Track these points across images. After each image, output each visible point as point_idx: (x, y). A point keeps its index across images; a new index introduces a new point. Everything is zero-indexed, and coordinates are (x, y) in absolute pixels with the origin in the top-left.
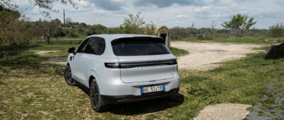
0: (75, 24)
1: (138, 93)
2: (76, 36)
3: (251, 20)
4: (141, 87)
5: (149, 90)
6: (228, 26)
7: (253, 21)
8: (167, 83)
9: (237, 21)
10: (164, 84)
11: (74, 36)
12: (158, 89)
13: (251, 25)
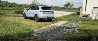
0: (3, 2)
1: (46, 17)
2: (4, 7)
3: (72, 5)
4: (47, 16)
5: (49, 17)
6: (65, 6)
7: (73, 5)
8: (52, 16)
9: (68, 4)
10: (51, 16)
11: (3, 7)
12: (50, 17)
13: (72, 6)
